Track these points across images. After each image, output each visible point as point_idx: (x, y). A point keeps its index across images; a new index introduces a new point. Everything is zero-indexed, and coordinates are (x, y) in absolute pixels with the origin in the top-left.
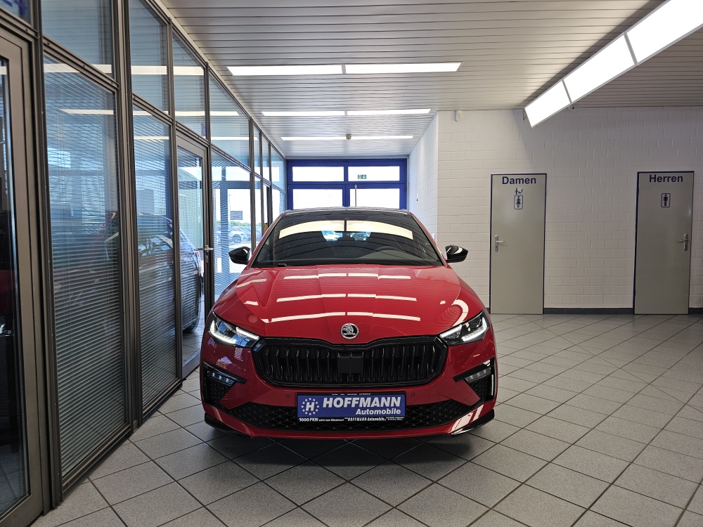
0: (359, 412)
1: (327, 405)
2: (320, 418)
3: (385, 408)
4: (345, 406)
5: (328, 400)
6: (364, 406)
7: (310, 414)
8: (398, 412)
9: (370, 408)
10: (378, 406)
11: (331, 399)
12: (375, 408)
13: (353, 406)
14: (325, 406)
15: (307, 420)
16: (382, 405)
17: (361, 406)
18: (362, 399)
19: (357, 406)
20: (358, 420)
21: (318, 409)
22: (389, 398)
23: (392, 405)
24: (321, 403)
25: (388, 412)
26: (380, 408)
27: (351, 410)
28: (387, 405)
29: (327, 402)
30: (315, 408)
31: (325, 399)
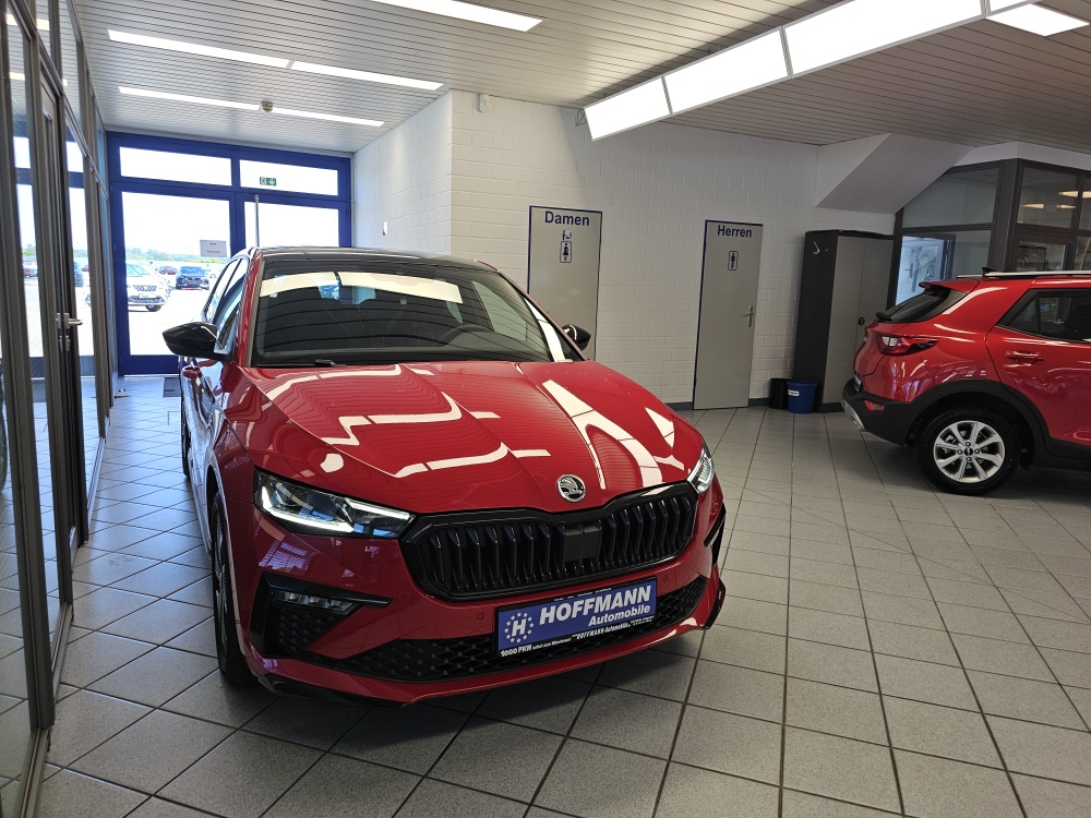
0: (593, 621)
1: (547, 619)
2: (534, 645)
3: (629, 607)
4: (574, 616)
5: (548, 611)
6: (602, 610)
7: (519, 641)
8: (647, 609)
9: (610, 612)
10: (620, 605)
11: (553, 608)
12: (618, 610)
13: (585, 613)
14: (542, 622)
15: (514, 651)
16: (626, 604)
17: (596, 611)
18: (600, 599)
19: (591, 611)
20: (592, 634)
21: (531, 629)
22: (635, 590)
23: (639, 600)
24: (537, 618)
25: (634, 612)
26: (624, 609)
27: (581, 620)
28: (633, 602)
29: (547, 615)
30: (527, 628)
31: (544, 610)
